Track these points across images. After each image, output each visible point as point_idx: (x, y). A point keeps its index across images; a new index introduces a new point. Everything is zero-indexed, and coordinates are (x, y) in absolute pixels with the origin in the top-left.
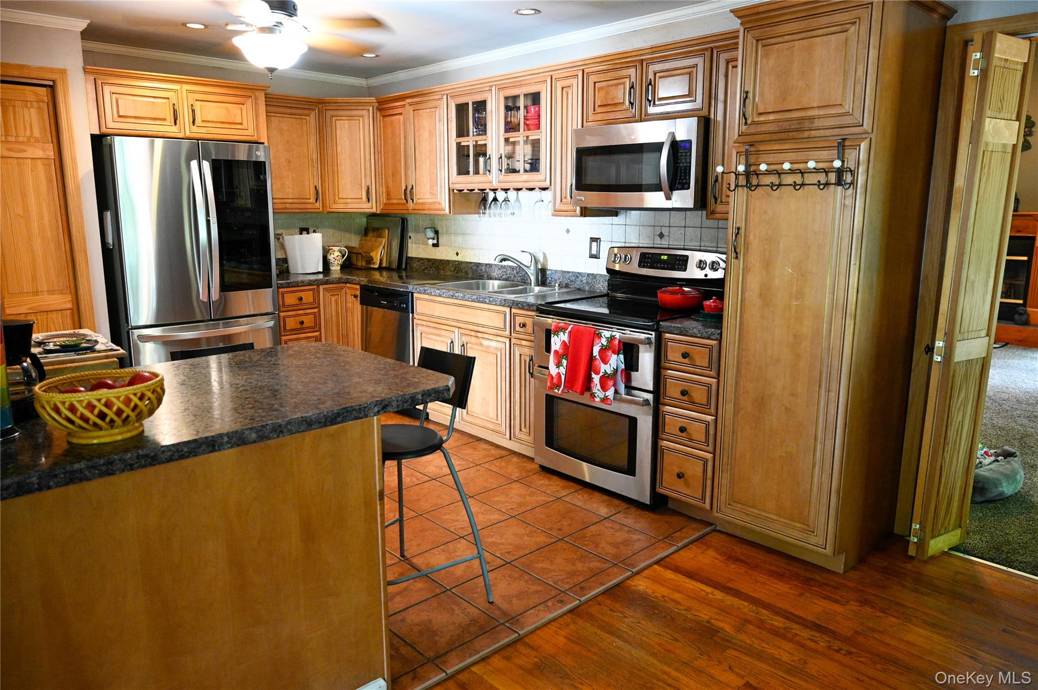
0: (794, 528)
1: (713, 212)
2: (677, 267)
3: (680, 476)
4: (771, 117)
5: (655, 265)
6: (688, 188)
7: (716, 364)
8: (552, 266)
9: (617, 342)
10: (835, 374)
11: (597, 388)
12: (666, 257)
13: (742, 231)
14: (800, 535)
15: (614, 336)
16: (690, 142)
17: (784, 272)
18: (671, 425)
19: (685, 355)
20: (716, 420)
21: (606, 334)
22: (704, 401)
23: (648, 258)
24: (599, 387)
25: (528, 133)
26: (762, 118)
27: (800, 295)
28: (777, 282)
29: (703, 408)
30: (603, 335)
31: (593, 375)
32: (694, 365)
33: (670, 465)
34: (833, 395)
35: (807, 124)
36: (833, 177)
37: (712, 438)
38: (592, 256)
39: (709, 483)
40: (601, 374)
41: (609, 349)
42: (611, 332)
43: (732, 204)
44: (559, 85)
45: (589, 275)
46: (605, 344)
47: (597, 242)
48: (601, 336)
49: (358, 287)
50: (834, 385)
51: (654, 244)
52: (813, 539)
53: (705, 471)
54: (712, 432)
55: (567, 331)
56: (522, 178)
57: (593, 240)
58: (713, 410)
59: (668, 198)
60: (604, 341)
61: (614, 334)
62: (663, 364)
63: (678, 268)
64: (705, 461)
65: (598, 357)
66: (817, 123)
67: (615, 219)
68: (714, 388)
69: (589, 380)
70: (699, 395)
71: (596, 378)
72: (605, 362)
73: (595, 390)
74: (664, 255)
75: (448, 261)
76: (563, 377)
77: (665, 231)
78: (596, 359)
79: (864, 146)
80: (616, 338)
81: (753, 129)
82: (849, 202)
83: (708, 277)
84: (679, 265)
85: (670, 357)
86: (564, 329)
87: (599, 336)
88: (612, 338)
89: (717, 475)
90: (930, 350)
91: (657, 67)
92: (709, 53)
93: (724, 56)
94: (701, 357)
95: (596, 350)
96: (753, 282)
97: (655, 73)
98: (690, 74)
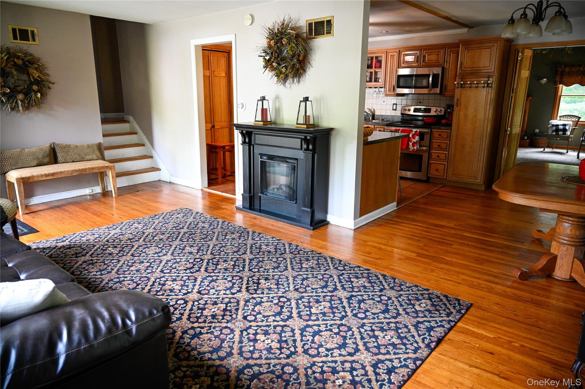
0: (472, 179)
1: (444, 95)
2: (428, 112)
3: (437, 170)
4: (469, 69)
5: (421, 112)
6: (438, 87)
7: (449, 137)
8: (377, 113)
9: (418, 133)
10: (485, 137)
12: (423, 109)
13: (459, 100)
14: (474, 180)
16: (439, 74)
17: (471, 110)
18: (434, 156)
19: (440, 135)
20: (449, 153)
21: (415, 130)
22: (445, 148)
24: (412, 146)
25: (375, 69)
26: (466, 69)
27: (476, 116)
28: (469, 113)
29: (445, 150)
31: (410, 143)
32: (442, 138)
33: (433, 167)
34: (484, 142)
35: (479, 71)
36: (486, 85)
37: (447, 158)
38: (394, 110)
39: (446, 171)
40: (412, 142)
41: (415, 135)
43: (456, 92)
44: (390, 54)
45: (392, 116)
47: (395, 105)
50: (484, 139)
52: (477, 181)
53: (445, 168)
54: (447, 156)
55: (400, 131)
56: (373, 84)
58: (448, 150)
59: (431, 90)
60: (413, 133)
62: (432, 138)
64: (445, 165)
65: (411, 137)
66: (482, 71)
67: (403, 98)
68: (448, 143)
69: (408, 144)
70: (443, 146)
71: (411, 144)
72: (414, 139)
73: (410, 147)
77: (422, 101)
79: (494, 77)
81: (463, 72)
82: (490, 91)
83: (438, 115)
85: (434, 136)
87: (412, 131)
88: (417, 131)
89: (448, 168)
90: (506, 131)
91: (427, 51)
92: (444, 49)
93: (450, 50)
94: (445, 135)
95: (411, 135)
96: (462, 113)
97: (426, 53)
98: (438, 54)
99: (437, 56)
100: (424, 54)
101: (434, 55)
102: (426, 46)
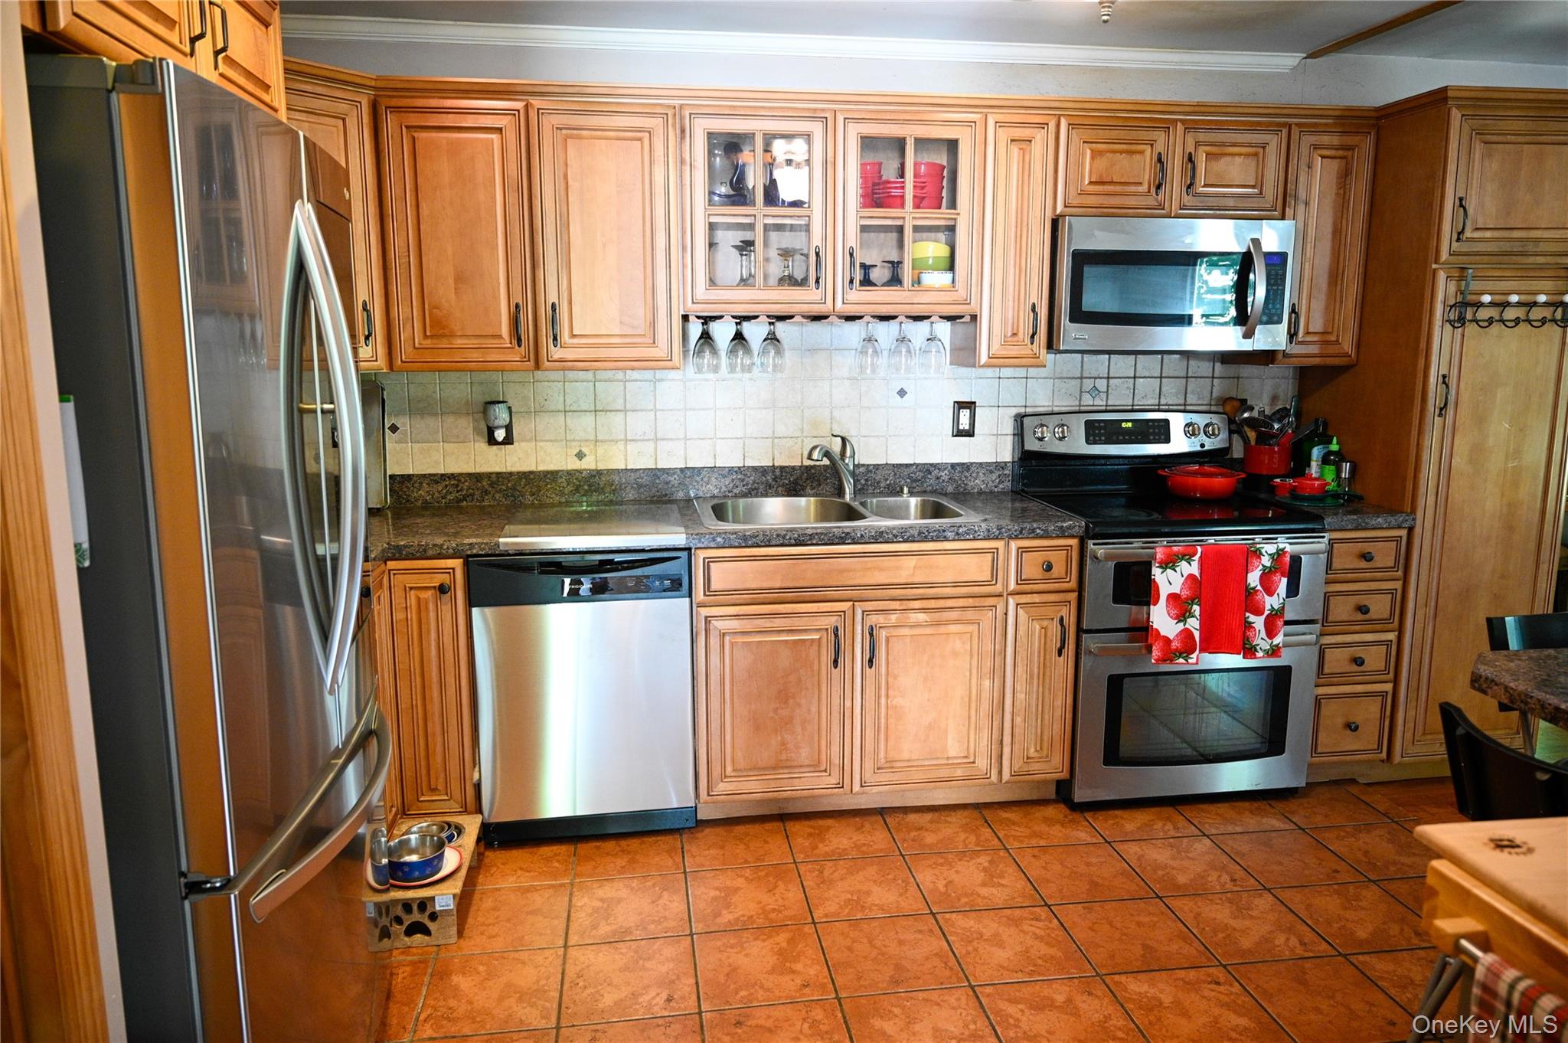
1: (1287, 356)
2: (1151, 437)
3: (1352, 727)
5: (1115, 438)
6: (1280, 321)
7: (1404, 561)
8: (866, 456)
9: (1288, 559)
11: (1261, 636)
12: (1130, 425)
13: (1451, 381)
15: (1282, 550)
16: (1284, 256)
18: (1336, 660)
19: (1365, 556)
20: (1400, 639)
21: (1271, 548)
22: (1388, 613)
23: (1100, 428)
24: (1263, 634)
25: (917, 214)
27: (1517, 454)
29: (1386, 624)
30: (1263, 551)
31: (1252, 618)
32: (1375, 569)
33: (1331, 717)
37: (1394, 664)
38: (960, 433)
39: (1387, 723)
40: (1267, 613)
41: (1276, 572)
42: (1276, 546)
44: (1004, 135)
45: (953, 466)
46: (1268, 564)
47: (970, 408)
48: (1261, 554)
49: (457, 563)
51: (1080, 406)
53: (1383, 709)
54: (1394, 654)
55: (1196, 558)
56: (906, 296)
57: (961, 405)
58: (1396, 623)
59: (1248, 335)
60: (1266, 561)
61: (1281, 546)
63: (1154, 439)
64: (1383, 695)
65: (1259, 587)
68: (1400, 592)
69: (1246, 628)
70: (1379, 607)
71: (1259, 622)
72: (1271, 593)
73: (1257, 641)
74: (1127, 421)
75: (554, 474)
76: (1197, 635)
77: (1101, 385)
78: (1258, 590)
80: (1286, 552)
83: (1206, 448)
84: (1154, 434)
85: (1336, 565)
86: (1188, 556)
87: (1258, 554)
88: (1281, 553)
91: (1202, 136)
92: (1285, 131)
93: (1309, 139)
94: (1385, 556)
95: (1254, 579)
96: (1462, 445)
97: (1198, 144)
98: (1256, 155)
99: (1251, 163)
100: (1190, 148)
101: (1238, 160)
102: (1201, 108)
